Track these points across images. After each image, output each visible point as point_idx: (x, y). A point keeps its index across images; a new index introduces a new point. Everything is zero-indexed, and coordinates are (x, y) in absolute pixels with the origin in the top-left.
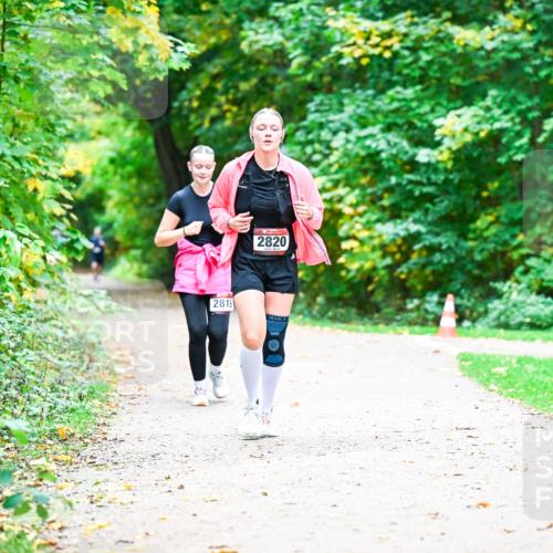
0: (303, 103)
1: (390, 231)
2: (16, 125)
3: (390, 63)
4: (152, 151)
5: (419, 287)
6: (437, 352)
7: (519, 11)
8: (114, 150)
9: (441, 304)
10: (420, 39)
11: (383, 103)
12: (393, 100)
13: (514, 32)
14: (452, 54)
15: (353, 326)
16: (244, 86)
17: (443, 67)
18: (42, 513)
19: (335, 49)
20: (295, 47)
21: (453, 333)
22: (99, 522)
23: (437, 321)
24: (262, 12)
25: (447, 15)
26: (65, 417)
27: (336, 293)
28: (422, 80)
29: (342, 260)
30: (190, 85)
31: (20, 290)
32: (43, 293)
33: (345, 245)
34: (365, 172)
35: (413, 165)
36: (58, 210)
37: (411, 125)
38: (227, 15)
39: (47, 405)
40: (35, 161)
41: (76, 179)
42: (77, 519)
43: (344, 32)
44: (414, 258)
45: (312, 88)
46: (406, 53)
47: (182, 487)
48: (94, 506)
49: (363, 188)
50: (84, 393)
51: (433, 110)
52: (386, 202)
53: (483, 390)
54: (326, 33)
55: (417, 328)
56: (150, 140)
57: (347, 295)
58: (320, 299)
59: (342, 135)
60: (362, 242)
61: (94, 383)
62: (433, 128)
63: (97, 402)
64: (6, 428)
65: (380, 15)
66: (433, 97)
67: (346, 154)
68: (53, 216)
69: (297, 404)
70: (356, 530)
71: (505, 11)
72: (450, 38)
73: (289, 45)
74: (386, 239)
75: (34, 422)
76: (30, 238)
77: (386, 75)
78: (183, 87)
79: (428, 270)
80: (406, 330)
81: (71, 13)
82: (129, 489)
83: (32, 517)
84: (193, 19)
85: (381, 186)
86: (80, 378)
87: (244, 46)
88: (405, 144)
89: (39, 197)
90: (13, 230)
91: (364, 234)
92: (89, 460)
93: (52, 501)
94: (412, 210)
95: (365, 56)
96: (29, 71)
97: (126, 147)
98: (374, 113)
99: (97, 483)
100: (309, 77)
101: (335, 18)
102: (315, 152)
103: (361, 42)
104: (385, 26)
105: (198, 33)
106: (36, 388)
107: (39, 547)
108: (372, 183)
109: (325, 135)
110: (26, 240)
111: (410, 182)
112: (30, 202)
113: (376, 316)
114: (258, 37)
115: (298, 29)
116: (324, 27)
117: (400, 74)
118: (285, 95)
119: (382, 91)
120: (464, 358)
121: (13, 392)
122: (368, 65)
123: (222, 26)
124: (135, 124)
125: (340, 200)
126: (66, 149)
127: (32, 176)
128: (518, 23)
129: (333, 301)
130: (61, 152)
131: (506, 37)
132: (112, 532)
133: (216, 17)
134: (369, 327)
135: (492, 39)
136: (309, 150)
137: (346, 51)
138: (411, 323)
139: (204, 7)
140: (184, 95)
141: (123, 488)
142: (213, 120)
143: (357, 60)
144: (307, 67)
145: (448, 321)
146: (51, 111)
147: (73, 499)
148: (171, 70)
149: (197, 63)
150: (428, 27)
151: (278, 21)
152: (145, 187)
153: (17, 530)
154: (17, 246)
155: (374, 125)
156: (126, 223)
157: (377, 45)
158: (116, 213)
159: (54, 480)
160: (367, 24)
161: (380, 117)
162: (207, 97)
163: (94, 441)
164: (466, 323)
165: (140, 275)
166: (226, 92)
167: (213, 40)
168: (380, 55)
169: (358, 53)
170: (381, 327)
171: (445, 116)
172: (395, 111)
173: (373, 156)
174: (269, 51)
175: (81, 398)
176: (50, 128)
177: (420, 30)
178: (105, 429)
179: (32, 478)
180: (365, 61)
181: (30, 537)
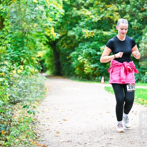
0: (78, 45)
1: (93, 66)
2: (30, 48)
3: (93, 38)
4: (53, 53)
5: (98, 75)
6: (101, 86)
7: (114, 29)
8: (46, 52)
9: (101, 78)
10: (98, 34)
11: (92, 44)
12: (93, 44)
13: (113, 32)
14: (103, 36)
15: (86, 82)
16: (68, 42)
17: (102, 38)
18: (34, 114)
19: (83, 35)
20: (77, 35)
21: (103, 83)
22: (44, 115)
23: (101, 81)
24: (71, 29)
25: (102, 29)
26: (38, 97)
27: (84, 76)
28: (98, 40)
29: (85, 71)
30: (59, 41)
31: (30, 76)
32: (34, 76)
33: (85, 68)
34: (88, 56)
35: (97, 55)
36: (37, 62)
37: (96, 48)
38: (65, 29)
39: (35, 95)
40: (33, 54)
41: (40, 57)
42: (40, 115)
43: (85, 32)
44: (97, 71)
45: (80, 42)
46: (95, 36)
47: (58, 109)
48: (43, 113)
49: (88, 59)
50: (41, 93)
51: (100, 46)
52: (92, 61)
53: (108, 93)
54: (82, 33)
55: (97, 82)
56: (52, 51)
57: (86, 77)
58: (81, 77)
59: (85, 50)
60: (88, 68)
61: (43, 92)
62: (100, 49)
63: (43, 95)
64: (28, 99)
65: (91, 29)
66: (100, 43)
67: (85, 53)
68: (36, 64)
69: (77, 95)
70: (87, 117)
71: (112, 29)
72: (103, 33)
73: (76, 35)
74: (92, 67)
75: (33, 98)
76: (32, 67)
77: (92, 40)
78: (58, 42)
79: (99, 73)
80: (95, 83)
81: (39, 29)
82: (49, 109)
83: (32, 114)
84: (60, 30)
85: (91, 58)
86: (41, 91)
87: (68, 35)
88: (95, 51)
89: (34, 60)
90: (29, 66)
91: (88, 66)
92: (42, 105)
93: (35, 112)
94: (96, 62)
95: (89, 36)
96: (32, 39)
97: (48, 52)
98: (90, 46)
99: (43, 109)
100: (79, 40)
101: (84, 30)
102: (80, 53)
103: (88, 34)
104: (92, 31)
105: (60, 33)
106: (33, 92)
107: (33, 119)
108: (90, 58)
109: (82, 50)
110: (32, 68)
111: (96, 58)
112: (32, 61)
113: (90, 80)
114: (71, 33)
115: (77, 32)
116: (82, 32)
117: (94, 39)
118: (75, 43)
119: (91, 42)
120: (105, 87)
121: (29, 93)
122: (89, 38)
123: (64, 32)
124: (50, 48)
125: (84, 61)
126: (38, 52)
127: (32, 57)
128: (114, 31)
129: (83, 78)
130: (37, 53)
131: (112, 33)
132: (46, 117)
133: (63, 30)
134: (89, 82)
135: (110, 34)
136: (79, 52)
137: (85, 36)
138: (96, 81)
139: (62, 28)
140: (58, 43)
141: (48, 109)
142: (63, 47)
143: (87, 37)
144: (79, 38)
145: (103, 81)
146: (36, 46)
147: (39, 111)
148: (56, 39)
149: (60, 38)
150: (99, 32)
151: (74, 31)
152: (52, 59)
153: (30, 117)
154: (30, 69)
155: (90, 48)
156: (49, 65)
157: (90, 35)
158: (47, 63)
159: (36, 108)
160: (89, 31)
161: (91, 47)
162: (62, 43)
163: (43, 101)
164: (106, 81)
165: (51, 73)
166: (65, 42)
167: (63, 34)
168: (91, 37)
169: (87, 36)
170: (91, 82)
171: (102, 46)
172: (94, 46)
173: (90, 53)
174: (72, 36)
175: (41, 94)
176: (35, 49)
177: (98, 32)
178: (45, 100)
179: (32, 108)
180: (88, 37)
181: (32, 118)
